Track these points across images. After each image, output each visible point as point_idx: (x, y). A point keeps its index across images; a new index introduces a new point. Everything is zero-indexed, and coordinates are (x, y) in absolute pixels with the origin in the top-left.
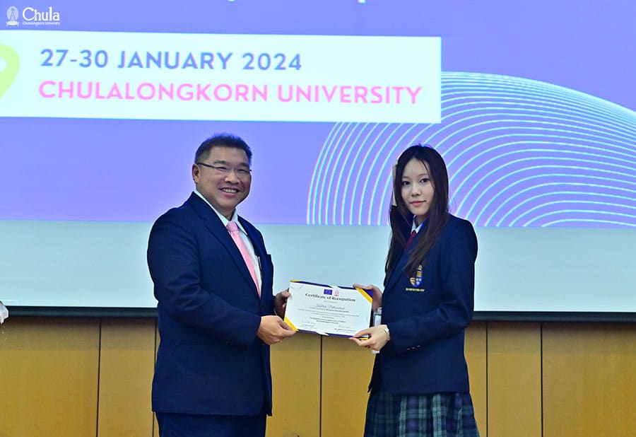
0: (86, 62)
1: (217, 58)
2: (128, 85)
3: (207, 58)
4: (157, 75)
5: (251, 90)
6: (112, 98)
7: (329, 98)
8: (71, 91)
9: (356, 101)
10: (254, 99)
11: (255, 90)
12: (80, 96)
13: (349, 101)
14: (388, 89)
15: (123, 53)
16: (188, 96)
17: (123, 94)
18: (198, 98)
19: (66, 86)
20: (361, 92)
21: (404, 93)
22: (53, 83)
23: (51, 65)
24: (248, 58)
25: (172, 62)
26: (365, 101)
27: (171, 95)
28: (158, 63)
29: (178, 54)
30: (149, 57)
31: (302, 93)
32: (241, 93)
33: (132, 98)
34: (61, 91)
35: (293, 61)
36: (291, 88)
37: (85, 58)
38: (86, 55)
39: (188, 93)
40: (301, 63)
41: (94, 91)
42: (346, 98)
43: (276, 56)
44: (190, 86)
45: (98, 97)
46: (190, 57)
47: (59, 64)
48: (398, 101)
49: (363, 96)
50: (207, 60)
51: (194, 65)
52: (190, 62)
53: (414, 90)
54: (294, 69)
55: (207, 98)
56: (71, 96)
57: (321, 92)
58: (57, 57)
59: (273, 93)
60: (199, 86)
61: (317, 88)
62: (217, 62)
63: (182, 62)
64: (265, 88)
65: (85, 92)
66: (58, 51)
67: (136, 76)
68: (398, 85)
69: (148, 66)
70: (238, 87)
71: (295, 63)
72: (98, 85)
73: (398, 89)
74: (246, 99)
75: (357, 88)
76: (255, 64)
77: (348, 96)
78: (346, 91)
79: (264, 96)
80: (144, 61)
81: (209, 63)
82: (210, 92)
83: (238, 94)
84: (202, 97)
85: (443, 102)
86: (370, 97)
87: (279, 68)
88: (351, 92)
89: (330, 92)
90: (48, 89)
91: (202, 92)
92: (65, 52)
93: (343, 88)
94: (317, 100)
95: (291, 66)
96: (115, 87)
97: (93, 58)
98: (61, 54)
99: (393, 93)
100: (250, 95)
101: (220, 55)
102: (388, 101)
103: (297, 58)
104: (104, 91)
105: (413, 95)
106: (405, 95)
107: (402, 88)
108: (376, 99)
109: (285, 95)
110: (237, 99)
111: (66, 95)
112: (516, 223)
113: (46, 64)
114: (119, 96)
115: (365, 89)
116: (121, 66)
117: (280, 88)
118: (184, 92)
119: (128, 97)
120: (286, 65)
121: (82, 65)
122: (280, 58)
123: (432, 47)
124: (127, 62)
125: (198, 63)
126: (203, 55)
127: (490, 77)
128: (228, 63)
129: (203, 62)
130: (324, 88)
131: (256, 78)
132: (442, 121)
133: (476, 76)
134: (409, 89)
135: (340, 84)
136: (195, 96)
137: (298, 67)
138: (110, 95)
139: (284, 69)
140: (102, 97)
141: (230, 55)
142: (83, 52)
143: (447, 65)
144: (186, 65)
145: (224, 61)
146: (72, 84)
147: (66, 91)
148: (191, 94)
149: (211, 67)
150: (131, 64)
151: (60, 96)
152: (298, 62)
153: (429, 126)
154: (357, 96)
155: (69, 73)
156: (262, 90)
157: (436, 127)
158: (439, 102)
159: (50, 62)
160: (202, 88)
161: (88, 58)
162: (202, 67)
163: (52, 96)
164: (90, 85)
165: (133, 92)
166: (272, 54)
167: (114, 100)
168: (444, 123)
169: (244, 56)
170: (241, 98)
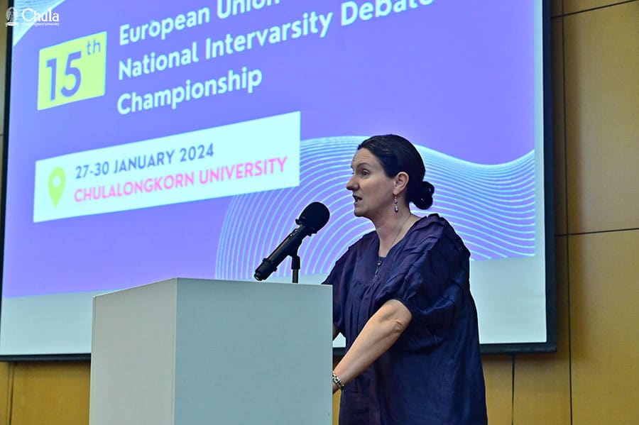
0: (97, 172)
1: (166, 155)
2: (119, 185)
3: (161, 156)
4: (135, 175)
5: (184, 177)
7: (230, 175)
8: (89, 195)
9: (246, 176)
10: (186, 184)
11: (187, 177)
12: (95, 197)
13: (241, 177)
14: (265, 163)
15: (117, 162)
16: (150, 188)
19: (88, 192)
20: (249, 167)
24: (183, 152)
25: (142, 164)
26: (251, 175)
28: (135, 166)
29: (145, 157)
30: (130, 162)
31: (214, 175)
32: (180, 180)
33: (121, 194)
34: (86, 195)
36: (208, 172)
38: (99, 166)
39: (150, 186)
40: (214, 150)
41: (101, 192)
42: (240, 175)
43: (199, 148)
45: (105, 197)
46: (152, 158)
47: (84, 176)
48: (272, 172)
49: (250, 171)
50: (161, 158)
51: (154, 164)
52: (151, 162)
53: (282, 160)
54: (209, 156)
55: (160, 188)
56: (90, 199)
57: (225, 172)
58: (83, 171)
59: (197, 178)
60: (156, 179)
61: (222, 169)
62: (166, 159)
64: (193, 174)
66: (84, 166)
68: (272, 157)
69: (130, 169)
70: (177, 176)
71: (210, 151)
72: (103, 188)
73: (272, 161)
74: (181, 185)
75: (247, 164)
76: (187, 157)
77: (241, 172)
78: (241, 169)
79: (192, 181)
80: (127, 166)
81: (162, 160)
82: (162, 184)
83: (177, 182)
84: (157, 188)
85: (301, 167)
86: (255, 171)
87: (201, 157)
88: (242, 169)
89: (230, 171)
90: (80, 195)
91: (157, 184)
92: (88, 167)
93: (238, 166)
94: (222, 179)
96: (113, 188)
97: (101, 168)
98: (86, 168)
99: (269, 164)
100: (183, 182)
102: (265, 172)
103: (211, 147)
105: (282, 164)
106: (276, 164)
107: (275, 160)
108: (258, 172)
109: (204, 179)
110: (176, 187)
111: (88, 198)
113: (79, 177)
114: (114, 195)
115: (251, 164)
116: (115, 172)
117: (201, 173)
119: (117, 195)
120: (204, 154)
121: (95, 174)
122: (201, 149)
123: (292, 120)
124: (119, 168)
125: (156, 161)
126: (159, 154)
127: (332, 139)
128: (172, 159)
129: (158, 160)
130: (227, 168)
131: (188, 167)
132: (300, 184)
133: (323, 140)
134: (279, 160)
135: (236, 163)
136: (153, 187)
137: (211, 154)
138: (110, 195)
139: (204, 157)
141: (173, 152)
142: (96, 165)
143: (305, 135)
144: (149, 165)
145: (170, 157)
146: (91, 190)
149: (163, 163)
150: (121, 169)
151: (85, 199)
152: (212, 150)
153: (291, 190)
154: (247, 171)
155: (91, 182)
156: (191, 176)
157: (297, 189)
158: (299, 168)
159: (80, 175)
160: (158, 180)
161: (98, 169)
162: (158, 164)
163: (81, 200)
164: (99, 188)
165: (121, 191)
166: (196, 147)
167: (112, 197)
168: (302, 185)
169: (181, 151)
170: (179, 185)
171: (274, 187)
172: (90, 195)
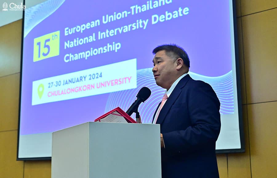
0: (56, 85)
4: (71, 86)
5: (91, 86)
7: (109, 85)
9: (115, 85)
11: (92, 86)
14: (123, 79)
15: (64, 81)
17: (64, 93)
20: (116, 81)
24: (90, 76)
25: (74, 81)
26: (117, 84)
27: (74, 91)
28: (71, 82)
30: (69, 81)
31: (102, 85)
34: (52, 94)
36: (100, 83)
39: (77, 90)
41: (58, 93)
42: (113, 84)
43: (96, 74)
45: (59, 95)
46: (78, 79)
47: (52, 87)
48: (125, 83)
49: (117, 83)
50: (81, 79)
53: (129, 77)
56: (53, 96)
58: (51, 85)
59: (96, 86)
60: (79, 87)
62: (83, 79)
63: (76, 81)
64: (94, 84)
66: (51, 83)
68: (125, 77)
69: (69, 83)
70: (88, 86)
72: (59, 91)
73: (125, 78)
75: (115, 80)
76: (91, 78)
79: (94, 87)
82: (82, 89)
83: (88, 88)
84: (80, 91)
85: (137, 80)
86: (119, 82)
87: (97, 78)
88: (114, 82)
89: (109, 83)
90: (49, 94)
91: (80, 89)
94: (106, 86)
95: (100, 76)
96: (63, 91)
99: (124, 80)
100: (90, 88)
102: (123, 83)
103: (101, 74)
104: (60, 93)
105: (129, 79)
106: (127, 80)
109: (98, 86)
110: (87, 90)
113: (49, 87)
115: (117, 80)
116: (64, 84)
117: (97, 84)
120: (98, 76)
123: (133, 62)
126: (81, 77)
127: (150, 69)
128: (86, 79)
130: (107, 82)
131: (92, 82)
133: (146, 69)
135: (111, 80)
137: (101, 76)
141: (86, 76)
143: (138, 68)
146: (54, 92)
149: (82, 81)
150: (66, 84)
153: (133, 90)
154: (115, 83)
155: (54, 89)
157: (136, 89)
161: (57, 84)
162: (80, 81)
164: (57, 91)
165: (66, 92)
166: (95, 74)
167: (62, 95)
168: (138, 87)
171: (127, 89)
172: (54, 94)
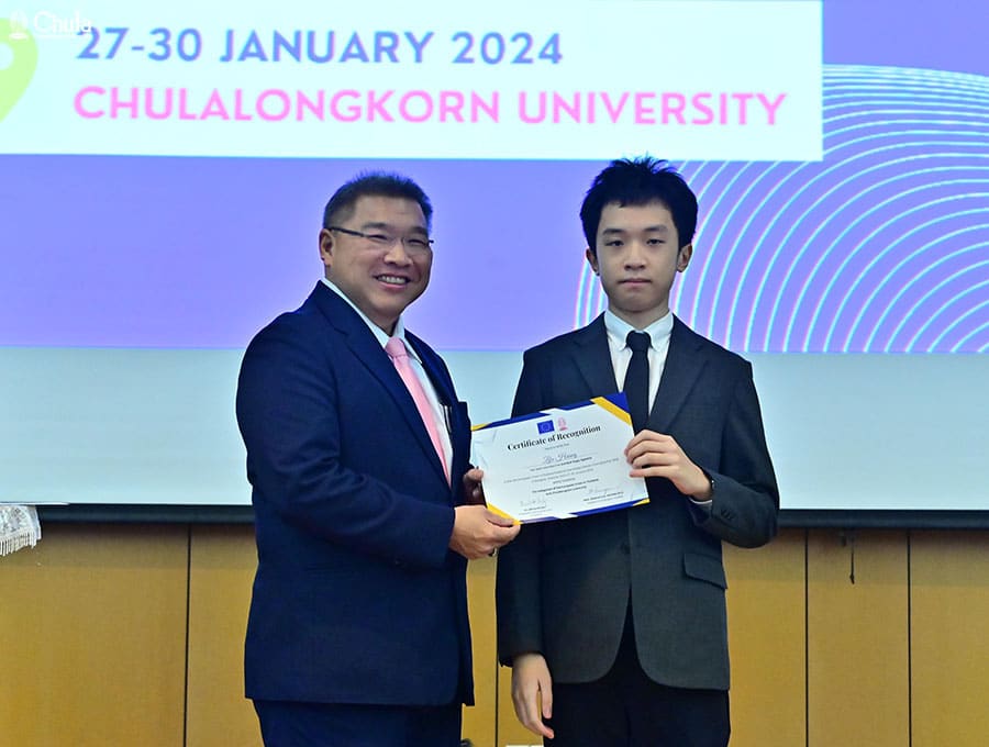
0: (160, 51)
1: (403, 41)
2: (239, 94)
3: (387, 42)
5: (468, 101)
6: (210, 118)
7: (615, 115)
8: (133, 105)
9: (665, 121)
10: (474, 118)
11: (477, 101)
12: (150, 113)
13: (652, 121)
14: (723, 98)
15: (230, 35)
16: (352, 114)
17: (231, 110)
18: (371, 118)
19: (125, 97)
20: (673, 103)
21: (754, 107)
22: (99, 91)
23: (95, 56)
24: (463, 42)
25: (321, 51)
26: (681, 121)
27: (319, 112)
28: (296, 53)
29: (331, 35)
30: (279, 40)
31: (563, 107)
32: (450, 106)
33: (248, 118)
34: (116, 105)
35: (546, 48)
36: (543, 97)
37: (159, 43)
38: (161, 37)
39: (351, 108)
40: (562, 50)
41: (176, 105)
42: (645, 116)
43: (515, 39)
44: (355, 94)
45: (184, 115)
46: (355, 40)
47: (111, 55)
48: (743, 120)
49: (678, 112)
50: (386, 47)
51: (363, 56)
52: (354, 50)
53: (772, 100)
54: (548, 62)
55: (387, 118)
56: (134, 115)
57: (599, 104)
58: (107, 41)
59: (508, 107)
60: (371, 95)
61: (591, 97)
62: (405, 50)
63: (339, 50)
64: (496, 96)
65: (159, 107)
66: (110, 31)
67: (253, 77)
68: (743, 90)
69: (276, 57)
70: (444, 95)
71: (550, 51)
72: (183, 93)
73: (743, 98)
74: (459, 119)
75: (666, 97)
76: (475, 52)
77: (650, 111)
78: (646, 103)
79: (494, 113)
80: (268, 49)
81: (391, 51)
82: (391, 106)
83: (444, 109)
84: (377, 115)
85: (827, 121)
86: (690, 112)
87: (520, 59)
88: (655, 104)
89: (615, 104)
90: (91, 102)
91: (376, 107)
92: (122, 32)
93: (639, 97)
94: (591, 119)
95: (543, 55)
96: (215, 98)
97: (173, 43)
98: (115, 36)
99: (733, 106)
100: (466, 112)
101: (410, 36)
102: (723, 120)
103: (555, 40)
104: (196, 105)
105: (771, 109)
107: (750, 96)
108: (702, 116)
109: (533, 111)
110: (443, 119)
111: (124, 113)
112: (962, 347)
113: (87, 54)
114: (223, 114)
115: (681, 98)
116: (227, 58)
117: (523, 97)
118: (344, 106)
119: (239, 116)
120: (533, 53)
121: (154, 56)
122: (522, 42)
124: (238, 49)
125: (370, 50)
126: (379, 36)
127: (913, 74)
128: (426, 52)
129: (379, 49)
130: (605, 97)
131: (477, 79)
132: (826, 157)
133: (888, 73)
134: (762, 98)
135: (634, 89)
136: (364, 113)
137: (556, 57)
138: (206, 114)
139: (530, 61)
140: (192, 117)
141: (429, 36)
142: (155, 32)
143: (834, 52)
144: (347, 56)
145: (419, 47)
146: (135, 92)
147: (124, 105)
148: (357, 109)
149: (394, 59)
150: (245, 55)
151: (114, 115)
152: (556, 49)
153: (800, 167)
154: (666, 111)
155: (135, 72)
156: (489, 102)
157: (814, 168)
158: (819, 122)
159: (94, 51)
160: (377, 97)
161: (164, 44)
162: (378, 59)
163: (99, 114)
164: (169, 93)
165: (249, 107)
166: (507, 35)
167: (214, 121)
168: (829, 161)
169: (456, 38)
170: (450, 116)
172: (135, 104)
